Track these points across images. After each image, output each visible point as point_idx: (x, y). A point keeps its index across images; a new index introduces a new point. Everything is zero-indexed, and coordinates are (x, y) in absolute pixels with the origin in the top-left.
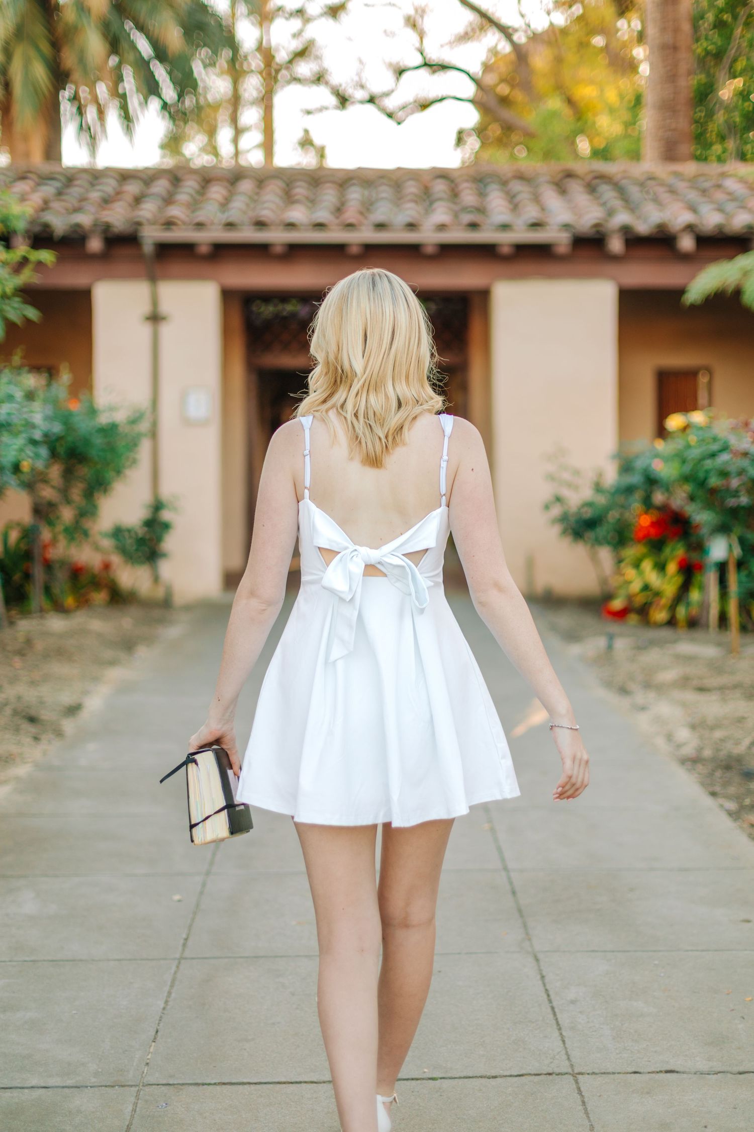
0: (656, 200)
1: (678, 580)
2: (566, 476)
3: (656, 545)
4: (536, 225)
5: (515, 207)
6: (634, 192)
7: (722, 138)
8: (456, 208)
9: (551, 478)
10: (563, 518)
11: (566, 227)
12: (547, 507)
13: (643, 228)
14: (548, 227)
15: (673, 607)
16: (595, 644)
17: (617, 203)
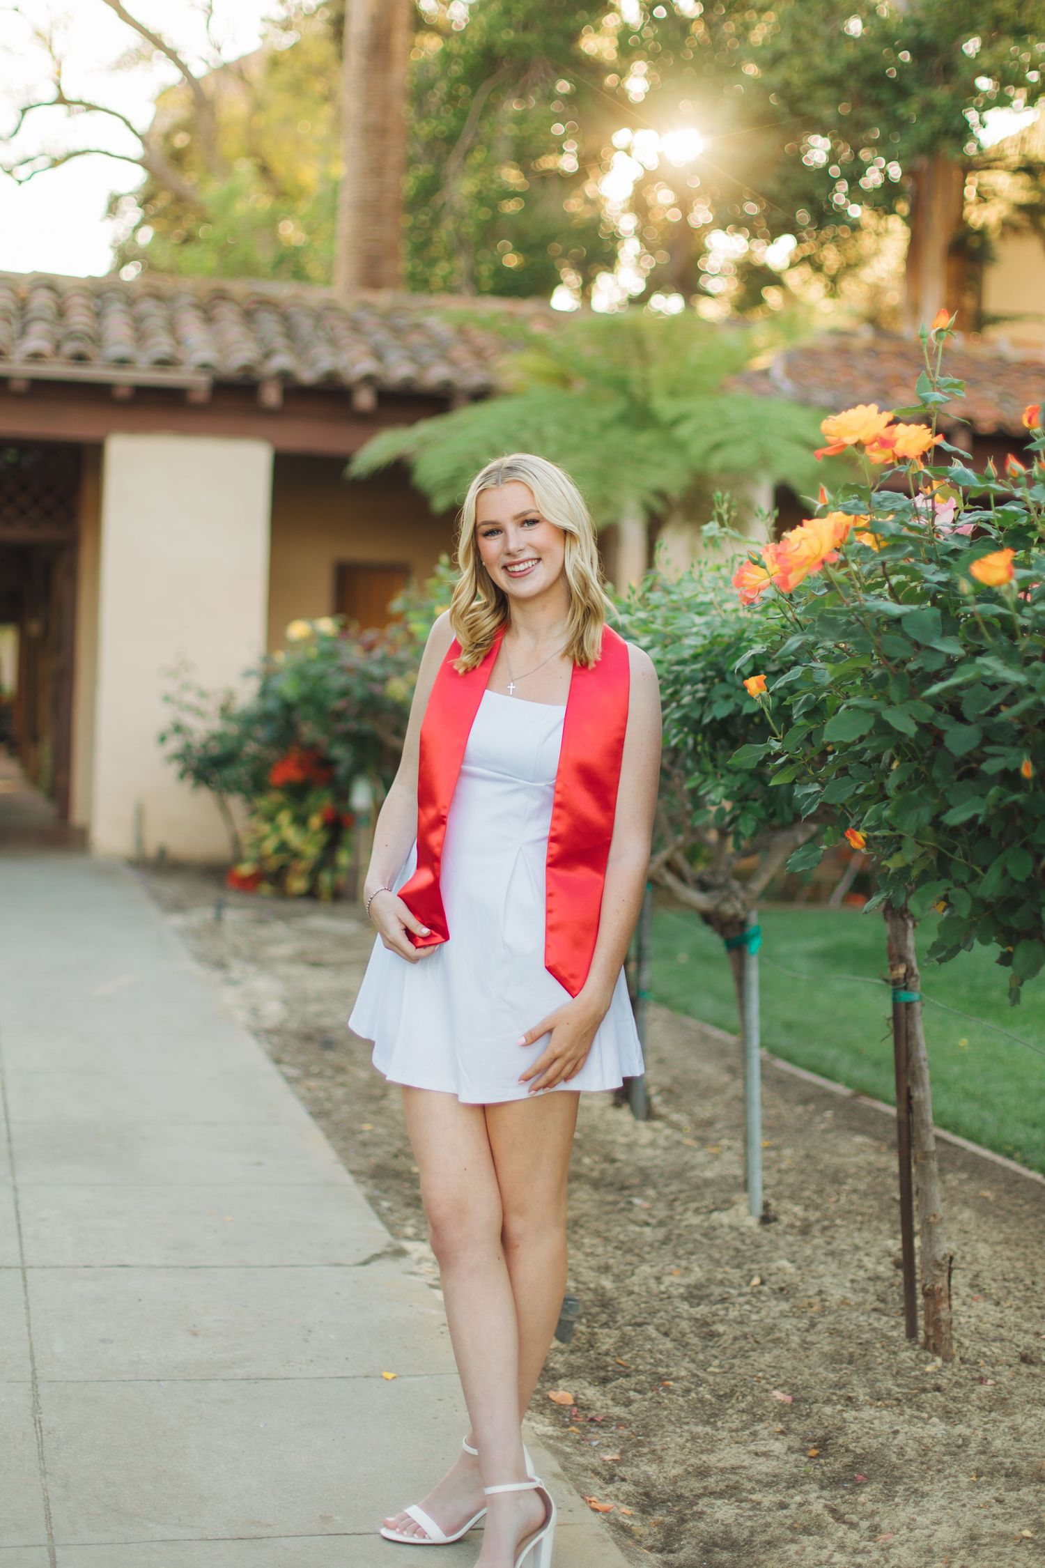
0: (333, 342)
1: (322, 838)
2: (190, 698)
3: (297, 793)
4: (164, 363)
5: (140, 335)
6: (305, 325)
7: (450, 255)
8: (60, 331)
9: (167, 699)
10: (183, 756)
11: (205, 367)
12: (163, 739)
13: (307, 376)
14: (182, 368)
15: (314, 874)
16: (201, 916)
17: (279, 342)
